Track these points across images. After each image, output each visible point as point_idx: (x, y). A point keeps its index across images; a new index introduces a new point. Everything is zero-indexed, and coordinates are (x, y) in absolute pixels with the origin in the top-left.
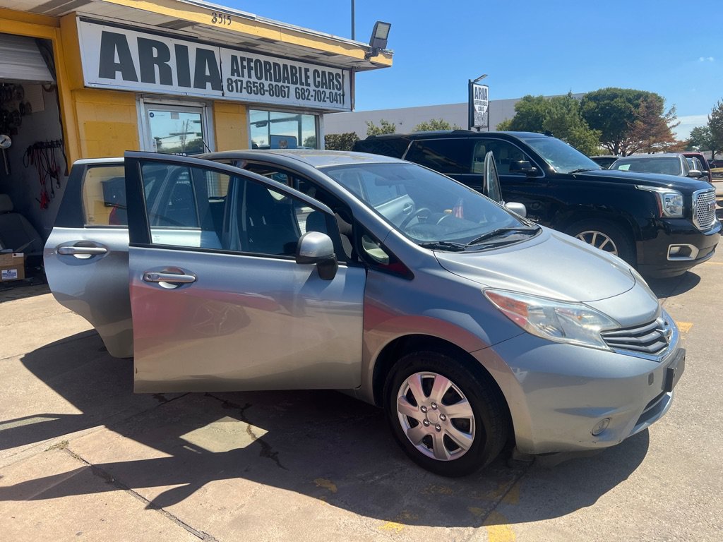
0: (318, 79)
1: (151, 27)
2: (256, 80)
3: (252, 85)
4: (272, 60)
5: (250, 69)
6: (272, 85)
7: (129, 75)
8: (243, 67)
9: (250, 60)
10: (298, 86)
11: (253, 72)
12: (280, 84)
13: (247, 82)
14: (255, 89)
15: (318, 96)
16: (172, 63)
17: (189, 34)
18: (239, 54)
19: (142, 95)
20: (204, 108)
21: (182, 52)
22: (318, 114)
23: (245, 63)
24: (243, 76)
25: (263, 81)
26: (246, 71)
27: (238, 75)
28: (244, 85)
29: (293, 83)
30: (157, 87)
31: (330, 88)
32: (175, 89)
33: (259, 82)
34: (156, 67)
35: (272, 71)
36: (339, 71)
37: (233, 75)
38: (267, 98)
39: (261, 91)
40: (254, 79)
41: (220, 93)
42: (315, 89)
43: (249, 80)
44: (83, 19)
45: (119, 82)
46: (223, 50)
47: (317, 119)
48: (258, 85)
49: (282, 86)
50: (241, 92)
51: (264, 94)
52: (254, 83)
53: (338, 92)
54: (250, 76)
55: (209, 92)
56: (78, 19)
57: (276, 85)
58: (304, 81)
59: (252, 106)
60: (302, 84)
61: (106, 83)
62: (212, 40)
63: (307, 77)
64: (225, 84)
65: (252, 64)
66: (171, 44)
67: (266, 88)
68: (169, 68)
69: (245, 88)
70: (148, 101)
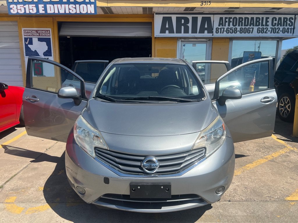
0: (275, 22)
1: (182, 12)
2: (232, 27)
3: (230, 30)
4: (243, 16)
5: (230, 22)
6: (242, 28)
7: (171, 31)
8: (226, 22)
9: (230, 18)
10: (260, 27)
11: (231, 24)
12: (247, 27)
13: (227, 28)
14: (231, 31)
15: (273, 30)
16: (190, 25)
17: (198, 12)
18: (224, 16)
19: (181, 38)
20: (208, 41)
21: (195, 20)
22: (278, 40)
23: (227, 20)
24: (225, 26)
25: (237, 27)
26: (227, 24)
27: (223, 26)
28: (225, 30)
29: (256, 25)
30: (182, 35)
31: (284, 26)
32: (190, 34)
33: (234, 27)
34: (183, 27)
35: (243, 22)
36: (293, 16)
37: (219, 25)
38: (238, 35)
39: (235, 31)
40: (231, 26)
41: (211, 34)
42: (272, 27)
43: (229, 27)
44: (157, 14)
45: (167, 34)
46: (215, 16)
47: (278, 42)
48: (233, 29)
49: (248, 28)
50: (223, 33)
51: (236, 33)
52: (231, 28)
53: (290, 27)
54: (229, 25)
55: (206, 34)
56: (155, 14)
57: (244, 28)
58: (264, 23)
59: (234, 39)
60: (262, 25)
61: (163, 35)
62: (210, 12)
63: (267, 22)
64: (214, 30)
65: (231, 20)
66: (190, 17)
67: (238, 29)
68: (188, 27)
69: (225, 31)
70: (183, 40)
